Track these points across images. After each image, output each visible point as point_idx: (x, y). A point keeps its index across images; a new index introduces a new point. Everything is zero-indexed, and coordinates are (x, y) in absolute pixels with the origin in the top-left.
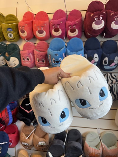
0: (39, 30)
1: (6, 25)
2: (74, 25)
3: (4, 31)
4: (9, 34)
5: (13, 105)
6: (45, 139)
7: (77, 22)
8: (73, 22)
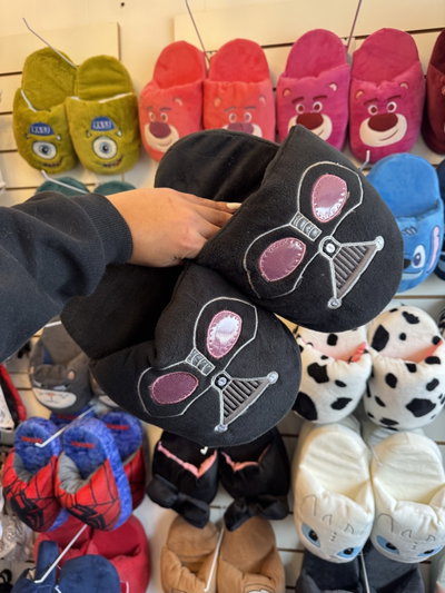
0: (232, 122)
1: (87, 103)
2: (390, 99)
3: (77, 129)
4: (98, 144)
5: (122, 440)
6: (270, 578)
7: (403, 85)
8: (385, 83)
